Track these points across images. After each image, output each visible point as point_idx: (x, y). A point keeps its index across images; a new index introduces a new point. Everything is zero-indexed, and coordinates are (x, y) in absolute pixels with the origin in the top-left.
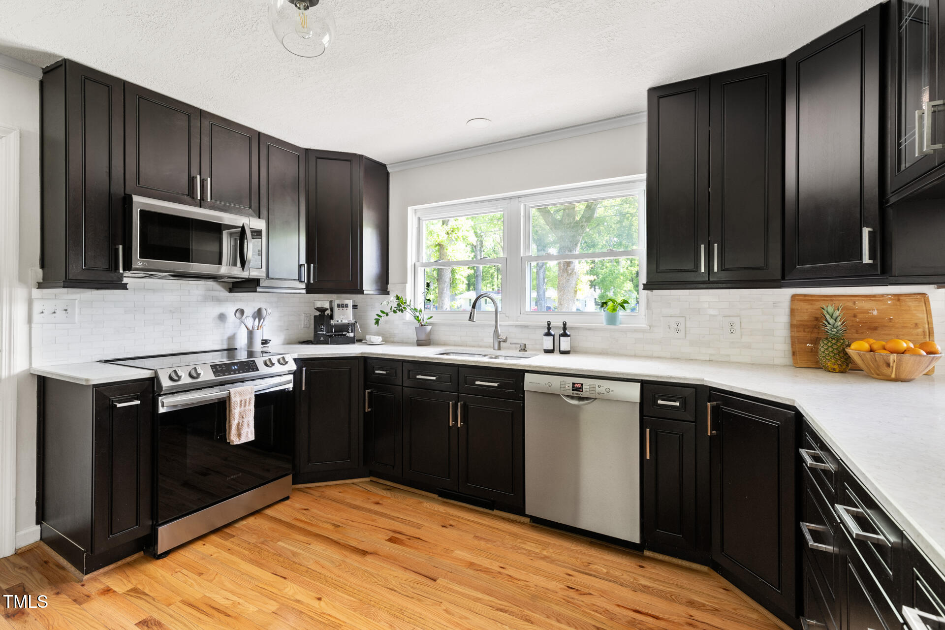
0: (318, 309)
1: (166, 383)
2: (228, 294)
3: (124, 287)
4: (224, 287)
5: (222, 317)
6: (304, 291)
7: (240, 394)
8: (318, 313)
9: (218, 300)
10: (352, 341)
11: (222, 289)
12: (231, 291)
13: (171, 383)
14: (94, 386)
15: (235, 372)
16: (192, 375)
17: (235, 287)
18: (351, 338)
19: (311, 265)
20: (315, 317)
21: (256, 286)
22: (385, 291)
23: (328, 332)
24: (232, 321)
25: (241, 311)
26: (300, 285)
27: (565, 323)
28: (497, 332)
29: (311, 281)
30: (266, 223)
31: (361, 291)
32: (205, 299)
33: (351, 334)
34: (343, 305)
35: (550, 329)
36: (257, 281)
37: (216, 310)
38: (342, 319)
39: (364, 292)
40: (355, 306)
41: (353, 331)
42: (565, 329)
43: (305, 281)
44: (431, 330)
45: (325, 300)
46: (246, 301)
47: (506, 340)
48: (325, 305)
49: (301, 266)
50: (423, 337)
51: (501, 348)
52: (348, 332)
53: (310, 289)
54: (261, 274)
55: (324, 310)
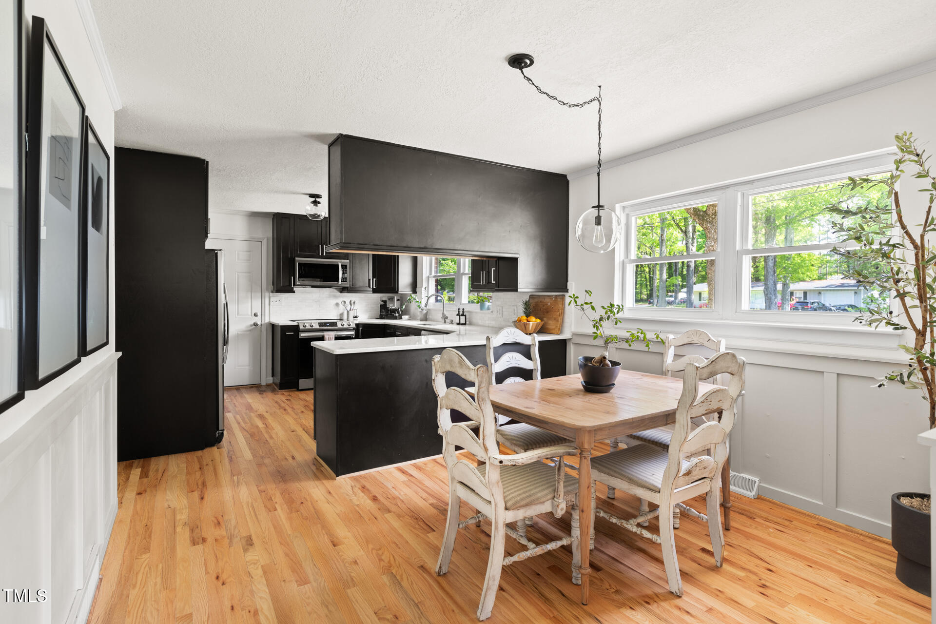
0: (383, 301)
1: (301, 327)
2: (340, 294)
3: (294, 292)
4: (338, 290)
5: (337, 304)
6: (372, 292)
7: (328, 335)
8: (382, 303)
9: (335, 297)
10: (395, 318)
11: (337, 291)
12: (341, 292)
13: (303, 328)
14: (281, 326)
15: (327, 326)
16: (310, 326)
17: (343, 290)
18: (396, 317)
19: (375, 279)
20: (381, 305)
21: (348, 290)
22: (415, 292)
23: (386, 313)
24: (341, 306)
25: (345, 302)
26: (369, 289)
27: (463, 309)
28: (443, 313)
29: (374, 287)
30: (350, 261)
31: (397, 292)
32: (330, 296)
33: (397, 315)
34: (391, 299)
35: (459, 312)
36: (347, 288)
37: (334, 301)
38: (391, 306)
39: (399, 292)
40: (398, 300)
41: (398, 313)
42: (463, 312)
43: (371, 287)
44: (427, 312)
45: (384, 296)
46: (348, 297)
47: (447, 318)
48: (384, 299)
49: (369, 280)
50: (422, 316)
51: (445, 322)
52: (395, 313)
53: (374, 291)
54: (347, 285)
55: (385, 302)
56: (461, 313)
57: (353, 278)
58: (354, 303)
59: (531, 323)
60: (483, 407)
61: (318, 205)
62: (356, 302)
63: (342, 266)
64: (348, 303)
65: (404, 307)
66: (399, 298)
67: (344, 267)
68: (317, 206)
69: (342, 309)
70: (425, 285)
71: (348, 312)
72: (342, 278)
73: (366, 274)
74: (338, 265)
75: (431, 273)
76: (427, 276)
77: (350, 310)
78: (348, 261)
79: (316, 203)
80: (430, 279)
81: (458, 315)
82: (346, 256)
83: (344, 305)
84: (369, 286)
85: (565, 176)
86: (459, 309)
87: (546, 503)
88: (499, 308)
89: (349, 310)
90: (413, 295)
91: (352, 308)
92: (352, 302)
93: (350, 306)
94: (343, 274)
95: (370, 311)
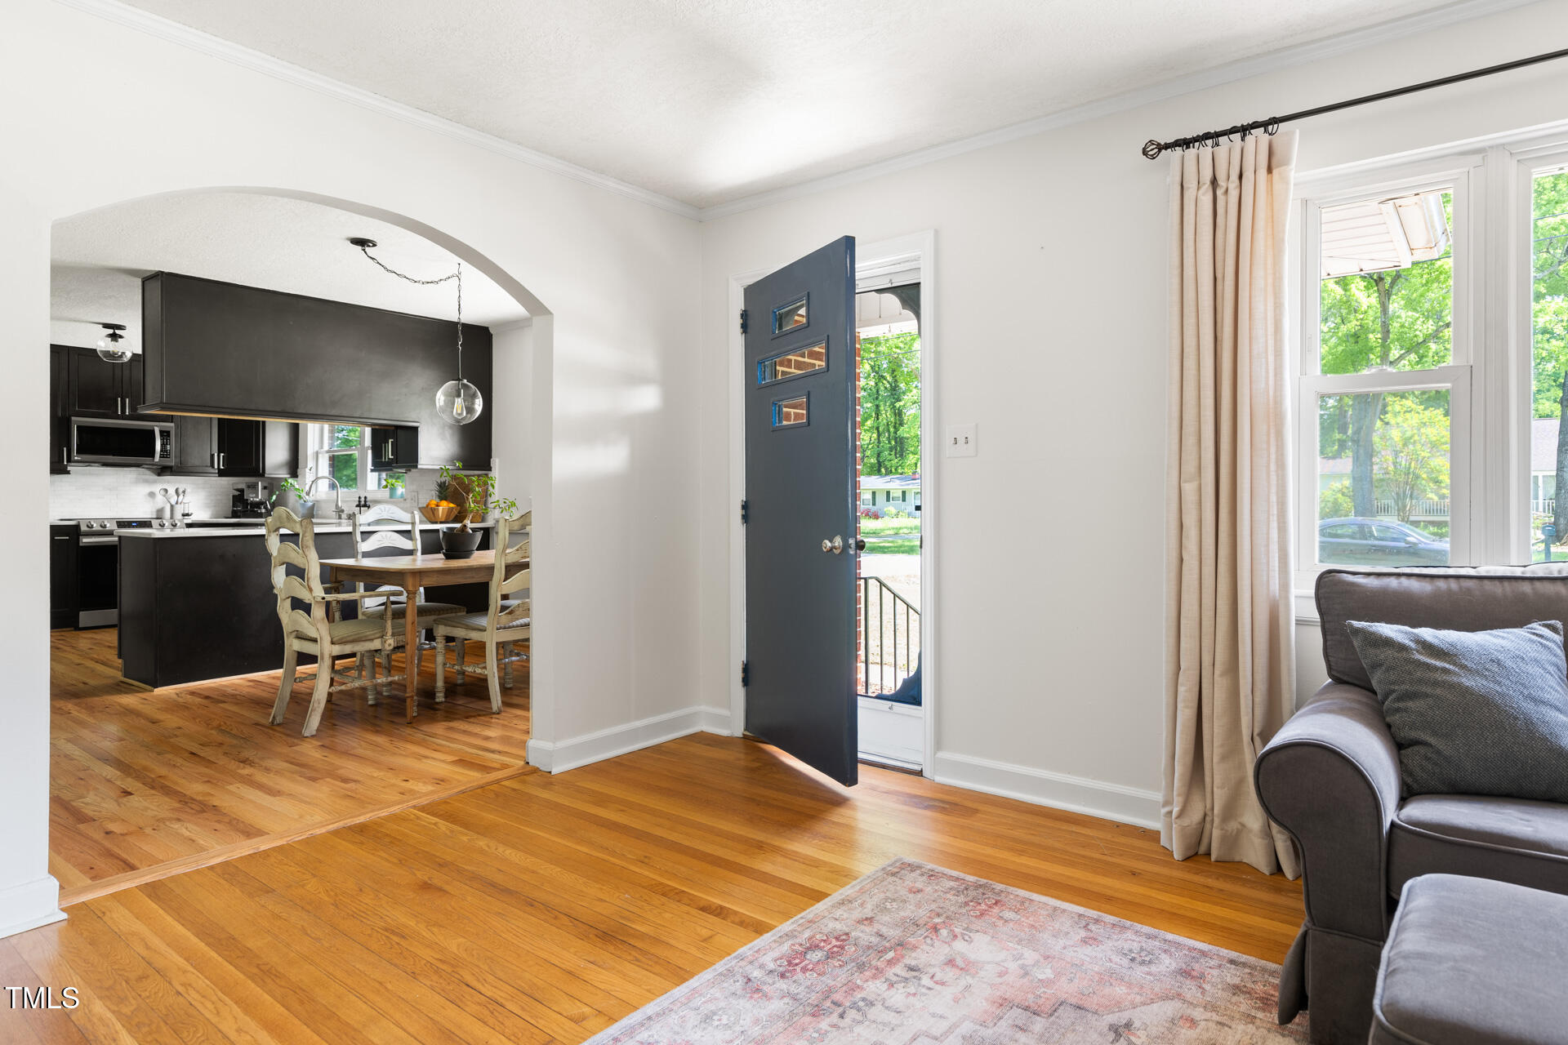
0: (237, 490)
1: (83, 528)
2: (156, 477)
3: (68, 473)
4: (153, 472)
5: (152, 494)
6: (217, 475)
8: (237, 493)
9: (147, 482)
10: (260, 516)
11: (151, 473)
12: (159, 475)
13: (88, 530)
15: (133, 527)
16: (101, 526)
17: (163, 471)
18: (261, 513)
19: (222, 454)
20: (234, 496)
21: (172, 471)
22: (294, 473)
23: (243, 508)
24: (160, 498)
25: (166, 491)
26: (212, 471)
27: (365, 498)
28: (337, 505)
29: (222, 467)
30: (177, 427)
31: (263, 475)
32: (137, 481)
33: (263, 511)
34: (254, 487)
35: (360, 501)
36: (171, 467)
37: (147, 489)
38: (251, 497)
39: (266, 475)
40: (265, 488)
41: (266, 508)
42: (365, 501)
43: (216, 467)
44: (314, 505)
45: (240, 482)
46: (172, 483)
47: (343, 511)
48: (240, 487)
49: (212, 456)
50: (305, 511)
51: (340, 518)
52: (260, 508)
53: (221, 473)
54: (171, 462)
55: (242, 491)
56: (363, 503)
57: (181, 452)
58: (184, 492)
59: (440, 508)
60: (307, 553)
61: (119, 340)
62: (188, 491)
63: (162, 432)
64: (172, 491)
65: (274, 497)
66: (266, 485)
67: (165, 434)
68: (117, 341)
69: (160, 501)
70: (311, 463)
71: (172, 506)
72: (161, 451)
73: (208, 447)
74: (153, 431)
75: (321, 447)
76: (315, 450)
77: (177, 503)
78: (172, 425)
79: (114, 337)
80: (320, 456)
81: (357, 506)
82: (170, 419)
83: (164, 496)
84: (213, 466)
85: (486, 329)
86: (360, 498)
87: (375, 641)
88: (413, 494)
89: (173, 503)
90: (290, 480)
91: (180, 501)
92: (180, 491)
93: (176, 497)
94: (163, 445)
95: (215, 506)
